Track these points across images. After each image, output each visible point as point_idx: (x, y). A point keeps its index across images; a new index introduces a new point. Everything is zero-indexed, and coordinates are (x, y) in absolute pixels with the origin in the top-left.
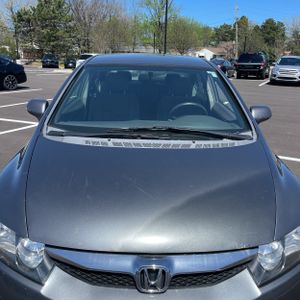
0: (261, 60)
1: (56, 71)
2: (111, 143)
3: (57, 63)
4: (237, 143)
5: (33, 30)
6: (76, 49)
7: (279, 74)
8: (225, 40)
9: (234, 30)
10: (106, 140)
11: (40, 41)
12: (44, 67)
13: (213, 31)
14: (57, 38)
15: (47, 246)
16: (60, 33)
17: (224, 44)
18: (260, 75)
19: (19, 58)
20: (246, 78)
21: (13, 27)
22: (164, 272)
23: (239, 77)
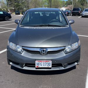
0: (79, 10)
1: (19, 15)
2: (35, 28)
3: (19, 13)
4: (64, 28)
5: (12, 3)
6: (25, 9)
7: (84, 14)
8: (69, 5)
9: (72, 1)
10: (34, 27)
11: (14, 7)
12: (16, 14)
13: (66, 2)
14: (19, 6)
15: (22, 47)
16: (20, 4)
17: (69, 6)
18: (79, 15)
19: (8, 12)
20: (75, 16)
21: (6, 3)
22: (46, 51)
23: (73, 16)
